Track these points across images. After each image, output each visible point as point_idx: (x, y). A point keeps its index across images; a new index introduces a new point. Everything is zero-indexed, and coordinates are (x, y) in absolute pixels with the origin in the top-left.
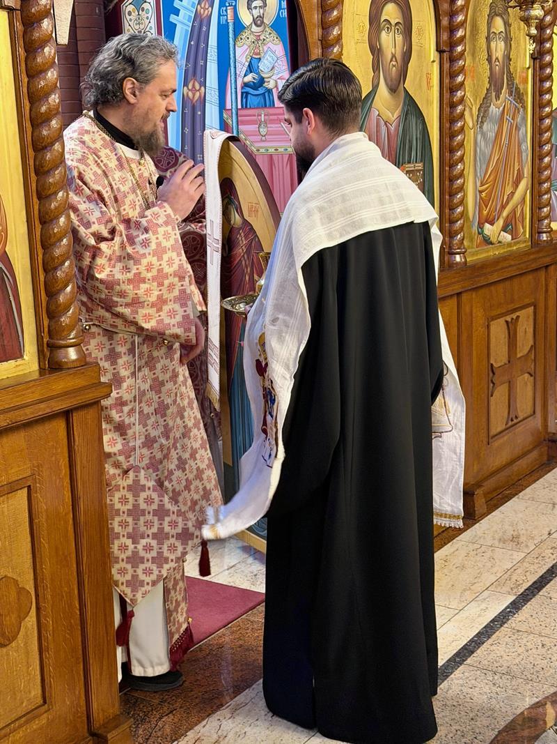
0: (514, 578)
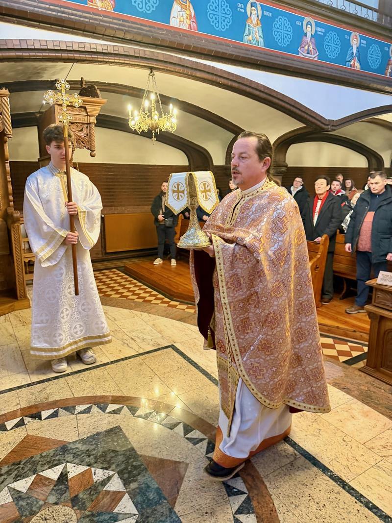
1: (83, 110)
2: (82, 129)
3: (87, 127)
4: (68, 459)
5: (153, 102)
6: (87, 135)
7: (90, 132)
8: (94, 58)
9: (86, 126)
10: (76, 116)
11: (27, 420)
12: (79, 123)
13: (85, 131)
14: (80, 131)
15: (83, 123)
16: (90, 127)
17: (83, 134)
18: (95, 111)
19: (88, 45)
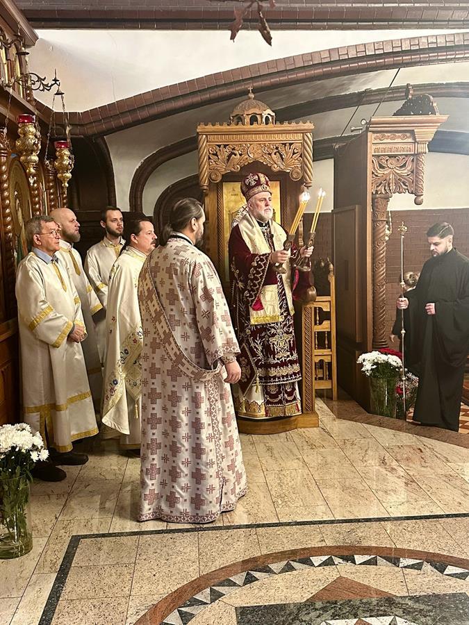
0: (48, 559)
1: (408, 135)
2: (405, 164)
3: (413, 161)
4: (397, 613)
6: (412, 172)
7: (416, 168)
8: (432, 56)
9: (411, 158)
10: (397, 146)
11: (337, 560)
12: (401, 155)
13: (409, 167)
14: (401, 167)
15: (406, 155)
16: (417, 159)
17: (405, 172)
18: (427, 134)
19: (424, 40)
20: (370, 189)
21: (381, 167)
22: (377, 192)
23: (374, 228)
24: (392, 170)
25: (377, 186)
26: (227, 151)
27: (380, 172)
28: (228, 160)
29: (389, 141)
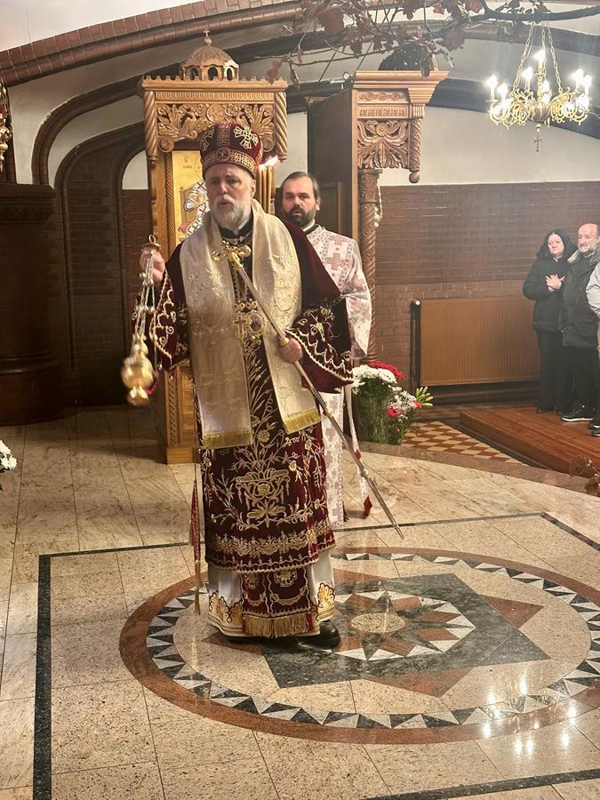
0: (22, 573)
1: (401, 94)
2: (398, 131)
3: (407, 127)
4: (389, 589)
5: (540, 67)
6: (406, 141)
7: (411, 136)
9: (405, 124)
10: (387, 108)
12: (392, 120)
13: (402, 135)
14: (392, 135)
15: (399, 120)
16: (411, 125)
17: (398, 141)
18: (425, 91)
20: (356, 162)
21: (369, 134)
22: (364, 165)
23: (361, 212)
24: (381, 139)
25: (365, 159)
26: (181, 112)
27: (368, 140)
28: (182, 124)
29: (378, 101)
